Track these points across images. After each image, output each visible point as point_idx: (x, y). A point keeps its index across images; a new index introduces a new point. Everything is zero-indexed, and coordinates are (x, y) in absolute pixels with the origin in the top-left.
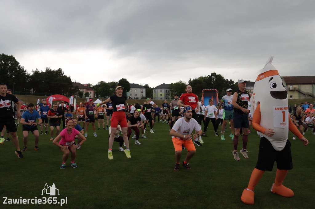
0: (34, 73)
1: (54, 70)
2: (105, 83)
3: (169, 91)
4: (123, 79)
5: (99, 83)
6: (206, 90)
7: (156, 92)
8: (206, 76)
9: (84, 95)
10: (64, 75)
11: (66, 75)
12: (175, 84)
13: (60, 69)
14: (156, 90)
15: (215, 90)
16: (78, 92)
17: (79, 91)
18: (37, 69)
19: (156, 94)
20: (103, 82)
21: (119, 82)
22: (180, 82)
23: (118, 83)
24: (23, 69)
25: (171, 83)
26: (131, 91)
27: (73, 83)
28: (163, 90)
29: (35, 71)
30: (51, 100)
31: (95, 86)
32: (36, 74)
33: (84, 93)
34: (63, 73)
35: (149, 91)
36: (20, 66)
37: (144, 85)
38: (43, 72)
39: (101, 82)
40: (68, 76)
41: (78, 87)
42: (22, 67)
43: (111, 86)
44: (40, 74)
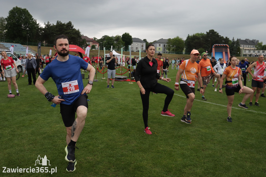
0: (46, 26)
1: (64, 23)
2: (109, 37)
3: (167, 46)
4: (126, 33)
5: (103, 37)
10: (74, 28)
12: (173, 39)
13: (70, 22)
15: (226, 45)
16: (85, 44)
17: (86, 43)
18: (48, 22)
21: (123, 36)
22: (178, 37)
23: (121, 37)
24: (36, 22)
25: (168, 39)
26: (132, 45)
27: (82, 35)
28: (162, 45)
29: (46, 24)
31: (99, 39)
32: (48, 26)
33: (91, 46)
34: (73, 27)
36: (33, 19)
39: (105, 36)
41: (85, 40)
42: (35, 20)
43: (115, 40)
44: (52, 26)
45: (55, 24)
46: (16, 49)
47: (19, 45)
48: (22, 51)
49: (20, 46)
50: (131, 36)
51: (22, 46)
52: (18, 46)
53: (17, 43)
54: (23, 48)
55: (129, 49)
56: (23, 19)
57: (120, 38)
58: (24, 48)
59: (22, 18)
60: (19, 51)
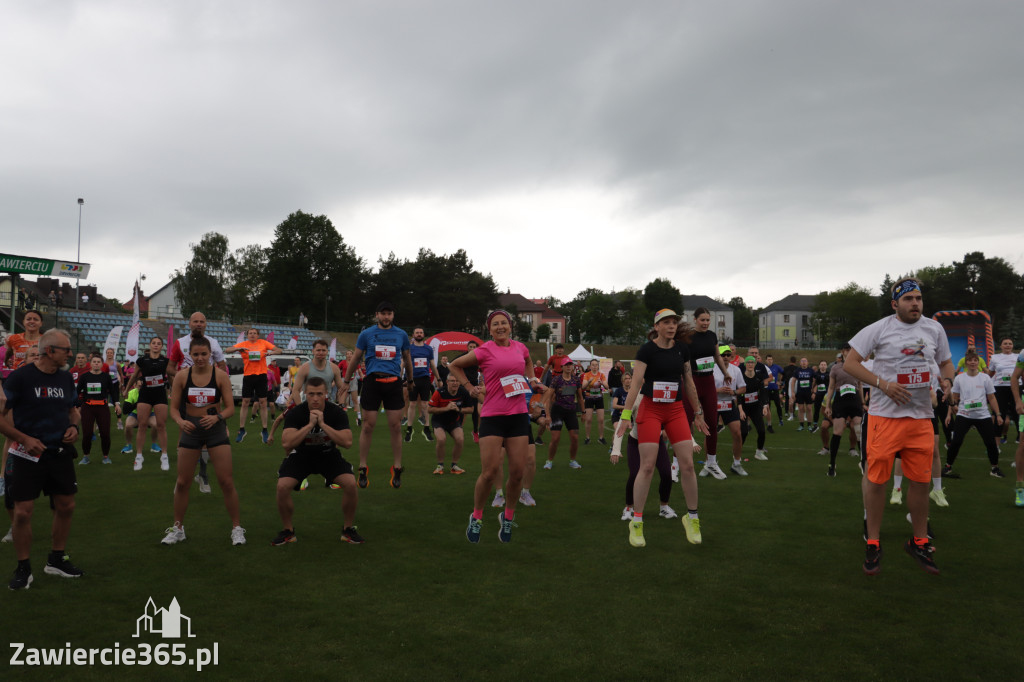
0: (384, 267)
1: (442, 255)
2: (601, 293)
3: (812, 319)
4: (658, 281)
5: (580, 294)
6: (946, 312)
7: (769, 324)
8: (946, 266)
9: (534, 335)
10: (473, 270)
11: (479, 271)
12: (833, 294)
13: (460, 251)
14: (769, 317)
15: (979, 314)
17: (518, 319)
18: (392, 255)
19: (769, 329)
20: (594, 290)
21: (647, 289)
22: (853, 287)
23: (643, 293)
24: (354, 255)
25: (818, 293)
27: (502, 294)
28: (794, 317)
29: (386, 259)
31: (568, 304)
32: (391, 267)
33: (535, 327)
34: (471, 266)
35: (745, 320)
36: (344, 246)
37: (727, 300)
38: (411, 261)
39: (589, 291)
40: (485, 275)
41: (515, 307)
42: (350, 248)
43: (621, 304)
44: (401, 267)
45: (413, 259)
50: (678, 290)
51: (312, 334)
56: (314, 247)
57: (639, 298)
59: (311, 243)
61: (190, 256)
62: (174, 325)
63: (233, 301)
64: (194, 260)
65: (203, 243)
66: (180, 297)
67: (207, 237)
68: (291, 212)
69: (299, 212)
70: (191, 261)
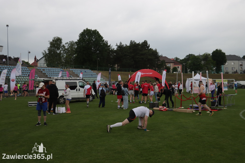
0: (118, 47)
1: (139, 43)
2: (194, 55)
4: (217, 50)
5: (187, 56)
9: (171, 71)
10: (150, 47)
13: (145, 41)
16: (164, 67)
17: (166, 65)
18: (121, 43)
20: (192, 54)
21: (212, 53)
23: (211, 55)
24: (108, 44)
26: (227, 64)
27: (160, 56)
29: (118, 45)
30: (138, 76)
31: (182, 60)
32: (121, 47)
33: (172, 68)
34: (149, 46)
36: (104, 40)
39: (190, 55)
40: (154, 49)
41: (165, 61)
42: (106, 41)
43: (203, 59)
44: (124, 47)
45: (128, 45)
46: (86, 75)
47: (89, 70)
48: (92, 78)
49: (89, 72)
50: (225, 53)
52: (88, 72)
53: (87, 68)
54: (92, 73)
55: (221, 70)
56: (93, 41)
57: (209, 56)
58: (94, 73)
60: (89, 78)
61: (49, 46)
62: (40, 69)
63: (65, 61)
64: (50, 47)
65: (53, 40)
66: (46, 60)
67: (54, 39)
68: (84, 29)
69: (87, 29)
70: (49, 47)
